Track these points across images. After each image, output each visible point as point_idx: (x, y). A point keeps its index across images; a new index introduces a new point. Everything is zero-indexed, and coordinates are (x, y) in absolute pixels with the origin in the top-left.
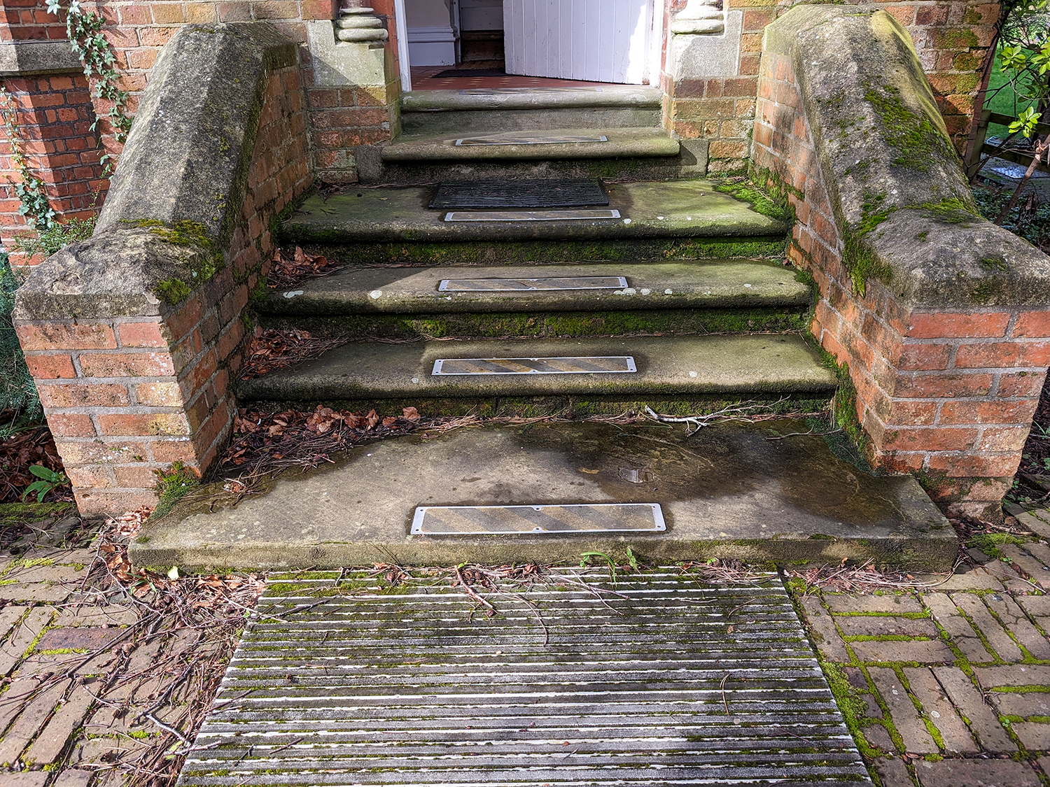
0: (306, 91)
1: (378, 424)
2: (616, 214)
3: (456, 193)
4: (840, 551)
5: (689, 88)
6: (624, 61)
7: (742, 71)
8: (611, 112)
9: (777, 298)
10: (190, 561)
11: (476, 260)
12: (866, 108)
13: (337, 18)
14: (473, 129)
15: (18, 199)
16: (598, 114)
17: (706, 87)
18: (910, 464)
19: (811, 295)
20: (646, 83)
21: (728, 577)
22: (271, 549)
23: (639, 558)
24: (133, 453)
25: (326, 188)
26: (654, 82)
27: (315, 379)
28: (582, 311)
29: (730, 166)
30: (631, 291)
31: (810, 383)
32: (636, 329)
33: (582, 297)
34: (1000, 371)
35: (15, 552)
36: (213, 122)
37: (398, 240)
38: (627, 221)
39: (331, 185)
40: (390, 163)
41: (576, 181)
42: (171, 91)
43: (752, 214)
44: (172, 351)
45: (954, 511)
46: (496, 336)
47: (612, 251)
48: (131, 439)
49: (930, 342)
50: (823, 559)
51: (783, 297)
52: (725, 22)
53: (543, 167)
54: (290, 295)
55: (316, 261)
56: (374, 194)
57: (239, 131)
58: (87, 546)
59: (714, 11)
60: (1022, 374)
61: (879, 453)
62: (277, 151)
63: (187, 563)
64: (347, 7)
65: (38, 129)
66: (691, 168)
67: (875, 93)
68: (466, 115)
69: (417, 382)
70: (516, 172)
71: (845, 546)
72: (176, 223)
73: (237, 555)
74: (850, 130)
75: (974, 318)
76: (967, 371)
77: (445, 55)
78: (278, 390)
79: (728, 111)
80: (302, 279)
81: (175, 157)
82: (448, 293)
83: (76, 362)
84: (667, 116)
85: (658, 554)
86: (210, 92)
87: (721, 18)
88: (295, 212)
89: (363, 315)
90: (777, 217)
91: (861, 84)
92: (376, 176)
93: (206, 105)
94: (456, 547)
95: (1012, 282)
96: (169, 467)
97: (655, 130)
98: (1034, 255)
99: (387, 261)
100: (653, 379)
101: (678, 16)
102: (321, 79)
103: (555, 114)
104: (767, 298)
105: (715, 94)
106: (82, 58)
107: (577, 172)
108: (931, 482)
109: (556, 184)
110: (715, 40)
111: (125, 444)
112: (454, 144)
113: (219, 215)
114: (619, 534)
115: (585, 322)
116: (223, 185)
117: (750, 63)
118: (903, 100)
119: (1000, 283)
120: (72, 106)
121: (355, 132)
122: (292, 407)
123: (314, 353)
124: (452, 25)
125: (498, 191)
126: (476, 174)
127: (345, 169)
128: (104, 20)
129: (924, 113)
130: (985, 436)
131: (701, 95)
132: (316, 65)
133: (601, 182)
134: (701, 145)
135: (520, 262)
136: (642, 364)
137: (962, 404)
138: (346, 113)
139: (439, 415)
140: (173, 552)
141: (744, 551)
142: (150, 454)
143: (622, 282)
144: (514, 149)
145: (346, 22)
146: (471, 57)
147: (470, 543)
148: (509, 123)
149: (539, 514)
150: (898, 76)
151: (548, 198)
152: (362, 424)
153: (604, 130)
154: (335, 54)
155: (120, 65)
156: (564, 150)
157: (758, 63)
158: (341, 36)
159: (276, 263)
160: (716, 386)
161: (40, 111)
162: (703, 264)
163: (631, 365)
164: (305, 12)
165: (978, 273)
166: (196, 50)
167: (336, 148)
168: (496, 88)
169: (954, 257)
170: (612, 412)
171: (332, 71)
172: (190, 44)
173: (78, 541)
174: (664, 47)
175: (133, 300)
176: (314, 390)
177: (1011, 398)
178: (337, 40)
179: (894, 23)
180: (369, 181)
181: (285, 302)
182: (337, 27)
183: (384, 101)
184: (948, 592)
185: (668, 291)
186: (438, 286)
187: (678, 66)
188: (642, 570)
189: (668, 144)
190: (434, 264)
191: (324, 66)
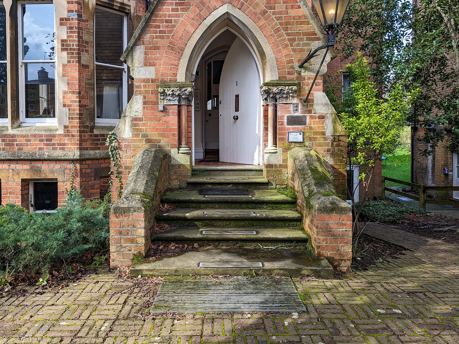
0: (168, 165)
1: (187, 247)
2: (250, 196)
3: (207, 191)
4: (305, 272)
5: (269, 166)
6: (253, 159)
7: (283, 162)
8: (249, 172)
9: (292, 217)
10: (145, 273)
11: (213, 208)
12: (309, 171)
13: (179, 148)
14: (211, 176)
15: (67, 195)
16: (246, 172)
17: (274, 166)
18: (324, 255)
19: (301, 217)
20: (259, 165)
21: (277, 277)
22: (165, 270)
23: (256, 274)
24: (129, 249)
25: (171, 190)
26: (261, 164)
27: (172, 235)
28: (242, 220)
29: (282, 186)
30: (254, 215)
31: (301, 238)
32: (256, 226)
33: (242, 216)
34: (341, 230)
35: (96, 274)
36: (152, 171)
37: (193, 202)
38: (253, 198)
39: (172, 189)
40: (189, 184)
41: (240, 189)
42: (142, 164)
43: (286, 197)
44: (145, 221)
45: (339, 269)
46: (219, 227)
47: (250, 206)
48: (129, 245)
49: (322, 222)
50: (301, 275)
51: (294, 217)
52: (278, 151)
53: (231, 185)
54: (165, 214)
55: (170, 207)
56: (185, 192)
57: (157, 174)
58: (114, 273)
59: (275, 148)
60: (346, 231)
61: (316, 252)
62: (163, 179)
63: (144, 273)
64: (181, 145)
65: (79, 175)
66: (272, 187)
67: (311, 168)
68: (210, 172)
69: (199, 236)
70: (224, 187)
71: (306, 271)
72: (144, 193)
73: (156, 271)
74: (306, 176)
75: (331, 216)
76: (333, 230)
77: (201, 156)
78: (162, 237)
79: (280, 172)
80: (167, 211)
81: (144, 179)
82: (207, 214)
83: (121, 224)
84: (265, 173)
85: (260, 272)
86: (151, 165)
87: (277, 149)
88: (165, 195)
89: (183, 220)
90: (293, 198)
91: (308, 166)
92: (185, 187)
93: (150, 168)
94: (211, 270)
95: (338, 208)
96: (137, 253)
97: (262, 177)
98: (343, 202)
99: (189, 208)
100: (261, 236)
101: (266, 149)
102: (173, 162)
103: (234, 172)
104: (290, 217)
105: (276, 168)
106: (111, 156)
107: (240, 187)
108: (331, 260)
109: (234, 190)
110: (275, 155)
111: (127, 246)
112: (207, 179)
113: (153, 193)
114: (251, 267)
115: (243, 223)
116: (154, 186)
117: (285, 161)
118: (318, 170)
119: (335, 208)
120: (90, 168)
121: (180, 176)
122: (165, 243)
123: (170, 229)
124: (203, 148)
125: (219, 191)
126: (212, 187)
127: (176, 185)
128: (119, 147)
129: (323, 172)
130: (341, 247)
131: (273, 168)
132: (172, 159)
133: (247, 190)
134: (274, 181)
135: (225, 208)
136: (257, 233)
137: (334, 238)
138: (178, 171)
139: (204, 246)
140: (141, 270)
141: (281, 272)
142: (133, 249)
143: (252, 213)
144: (223, 180)
145: (181, 149)
146: (208, 156)
147: (214, 269)
148: (221, 174)
149: (231, 264)
150: (317, 164)
151: (232, 192)
152: (183, 247)
153: (247, 176)
154: (177, 156)
155: (120, 158)
156: (237, 181)
157: (287, 160)
158: (179, 152)
159: (160, 207)
160: (277, 238)
161: (81, 169)
162: (275, 210)
163: (255, 233)
164: (171, 147)
165: (330, 206)
166: (148, 155)
167: (175, 179)
168: (218, 165)
169: (325, 202)
170: (250, 246)
171: (176, 160)
172: (146, 154)
173: (111, 272)
174: (263, 156)
175: (139, 208)
176: (172, 237)
177: (345, 237)
178: (178, 153)
179: (317, 152)
180: (183, 189)
181: (164, 216)
182: (179, 150)
183: (189, 168)
184: (332, 282)
185: (264, 215)
186: (204, 213)
187: (266, 161)
188: (257, 276)
189: (265, 180)
190: (202, 209)
191: (174, 159)
